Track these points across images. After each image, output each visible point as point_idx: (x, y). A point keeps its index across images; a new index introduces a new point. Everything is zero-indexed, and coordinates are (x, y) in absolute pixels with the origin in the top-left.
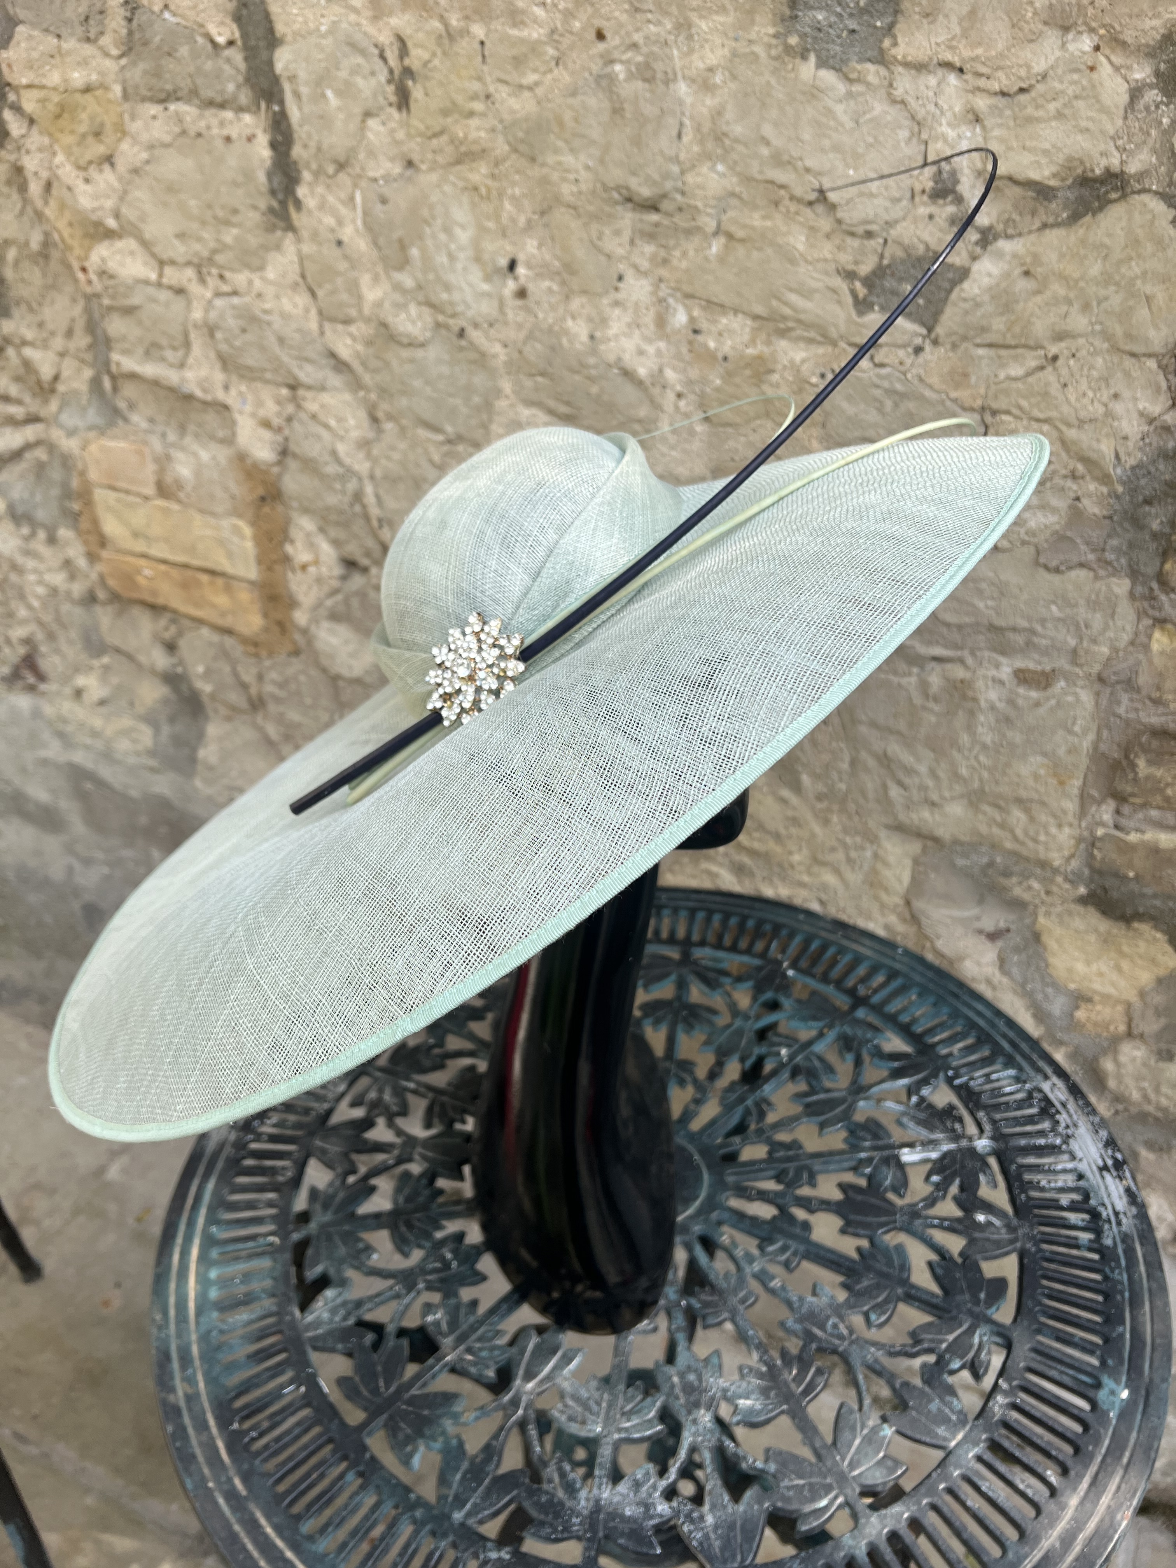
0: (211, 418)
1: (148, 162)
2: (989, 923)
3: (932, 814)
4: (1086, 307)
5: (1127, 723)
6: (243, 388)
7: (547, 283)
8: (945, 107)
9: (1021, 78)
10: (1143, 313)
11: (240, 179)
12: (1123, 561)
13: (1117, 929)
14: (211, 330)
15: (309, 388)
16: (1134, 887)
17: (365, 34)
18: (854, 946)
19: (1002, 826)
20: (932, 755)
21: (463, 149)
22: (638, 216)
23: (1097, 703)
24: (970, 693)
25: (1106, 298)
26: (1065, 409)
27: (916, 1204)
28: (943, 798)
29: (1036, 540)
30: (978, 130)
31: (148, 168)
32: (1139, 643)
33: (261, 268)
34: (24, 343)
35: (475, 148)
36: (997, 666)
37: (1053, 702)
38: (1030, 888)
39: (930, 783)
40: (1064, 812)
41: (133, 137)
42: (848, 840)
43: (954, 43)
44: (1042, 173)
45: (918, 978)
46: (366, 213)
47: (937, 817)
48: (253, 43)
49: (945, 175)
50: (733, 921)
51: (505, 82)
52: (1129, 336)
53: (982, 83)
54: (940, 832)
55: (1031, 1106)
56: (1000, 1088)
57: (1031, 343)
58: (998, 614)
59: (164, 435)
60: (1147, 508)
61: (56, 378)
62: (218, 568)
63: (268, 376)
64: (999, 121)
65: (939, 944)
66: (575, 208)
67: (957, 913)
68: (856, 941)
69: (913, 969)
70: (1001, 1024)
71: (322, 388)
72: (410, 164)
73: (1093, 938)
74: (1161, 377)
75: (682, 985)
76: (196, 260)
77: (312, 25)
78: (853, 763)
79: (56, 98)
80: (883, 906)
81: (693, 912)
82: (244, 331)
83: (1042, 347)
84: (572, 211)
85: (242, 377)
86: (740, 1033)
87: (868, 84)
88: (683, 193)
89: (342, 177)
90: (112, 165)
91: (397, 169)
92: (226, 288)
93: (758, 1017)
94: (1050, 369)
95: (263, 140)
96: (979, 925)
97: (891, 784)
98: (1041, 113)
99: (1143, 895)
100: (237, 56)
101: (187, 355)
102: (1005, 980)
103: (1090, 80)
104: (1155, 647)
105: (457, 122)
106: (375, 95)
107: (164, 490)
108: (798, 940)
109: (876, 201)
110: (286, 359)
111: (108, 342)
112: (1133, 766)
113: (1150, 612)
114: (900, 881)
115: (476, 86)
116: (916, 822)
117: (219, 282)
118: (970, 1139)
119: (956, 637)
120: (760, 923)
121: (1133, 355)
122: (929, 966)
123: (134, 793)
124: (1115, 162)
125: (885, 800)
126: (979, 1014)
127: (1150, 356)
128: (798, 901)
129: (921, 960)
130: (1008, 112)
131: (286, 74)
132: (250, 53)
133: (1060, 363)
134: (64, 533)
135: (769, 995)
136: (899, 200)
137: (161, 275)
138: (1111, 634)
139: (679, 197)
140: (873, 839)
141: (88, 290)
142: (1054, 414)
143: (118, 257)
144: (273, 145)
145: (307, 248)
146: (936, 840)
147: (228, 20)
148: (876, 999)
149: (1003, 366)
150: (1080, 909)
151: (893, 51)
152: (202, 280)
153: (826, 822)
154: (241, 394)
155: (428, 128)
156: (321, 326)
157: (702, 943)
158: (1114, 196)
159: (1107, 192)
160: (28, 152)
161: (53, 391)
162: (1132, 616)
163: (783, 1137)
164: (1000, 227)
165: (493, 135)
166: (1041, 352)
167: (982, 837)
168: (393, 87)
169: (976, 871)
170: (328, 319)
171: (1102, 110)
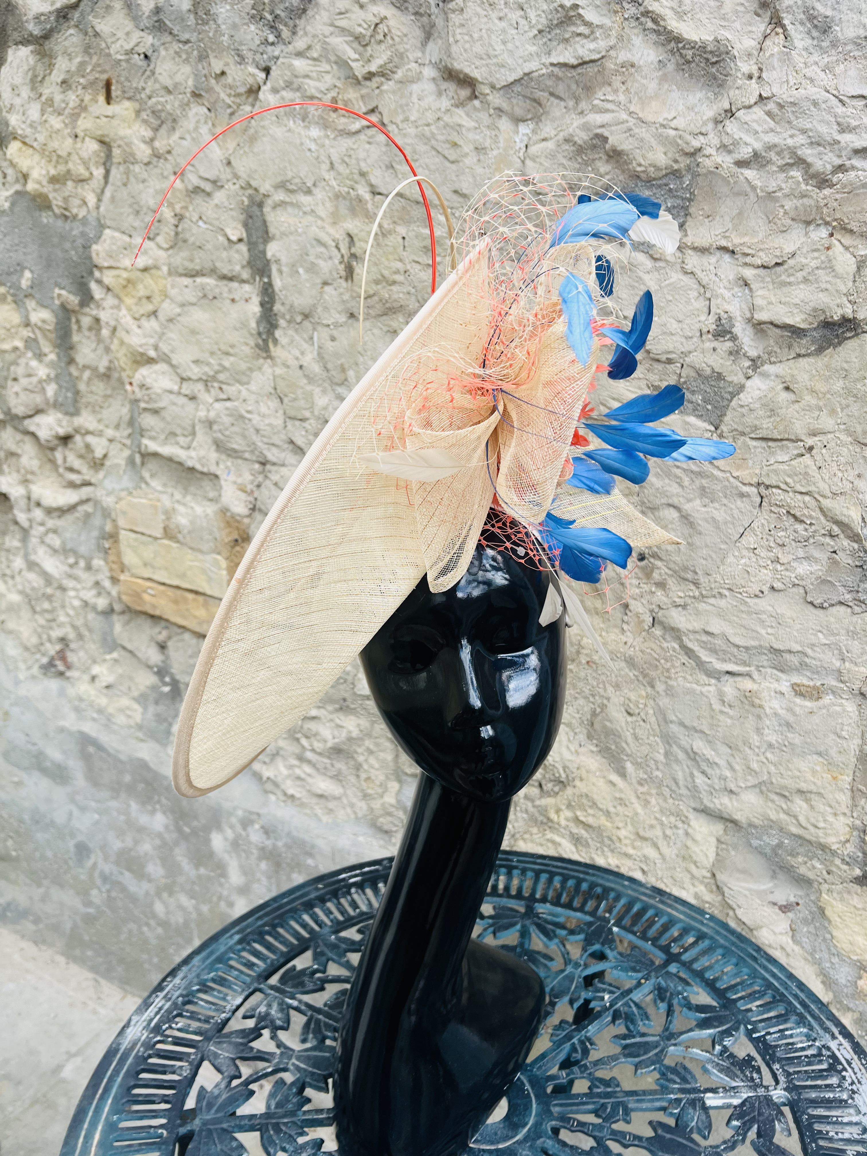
0: (206, 484)
1: (179, 315)
2: (781, 897)
3: (731, 799)
4: (833, 412)
6: (229, 464)
8: (723, 277)
9: (776, 256)
11: (238, 325)
14: (210, 424)
15: (274, 464)
17: (327, 233)
18: (669, 910)
19: (788, 813)
20: (729, 751)
21: (388, 305)
23: (860, 713)
24: (757, 701)
25: (848, 406)
26: (822, 485)
27: (718, 1147)
28: (739, 787)
29: (804, 583)
30: (747, 291)
31: (179, 318)
33: (248, 383)
34: (88, 432)
35: (395, 305)
36: (778, 681)
37: (824, 711)
38: (814, 868)
39: (728, 773)
40: (839, 803)
41: (171, 299)
42: (664, 819)
43: (727, 234)
44: (796, 320)
45: (722, 941)
46: (320, 347)
47: (735, 803)
48: (254, 239)
49: (723, 321)
50: (571, 883)
51: (417, 262)
53: (748, 260)
54: (737, 816)
55: (820, 1062)
56: (792, 1044)
57: (793, 437)
58: (776, 639)
59: (172, 495)
61: (105, 456)
62: (201, 590)
63: (247, 455)
64: (762, 285)
65: (740, 913)
67: (752, 886)
68: (670, 906)
69: (718, 933)
70: (793, 986)
71: (283, 465)
72: (352, 316)
75: (524, 934)
76: (204, 378)
77: (292, 228)
78: (667, 754)
79: (125, 275)
80: (693, 877)
81: (537, 874)
82: (233, 425)
83: (802, 441)
85: (229, 456)
86: (570, 978)
87: (666, 261)
89: (306, 323)
90: (156, 317)
91: (343, 318)
92: (223, 396)
93: (586, 966)
94: (808, 456)
95: (256, 300)
96: (772, 898)
97: (696, 773)
98: (792, 279)
100: (243, 248)
101: (193, 440)
102: (797, 948)
103: (827, 256)
105: (384, 287)
106: (330, 272)
107: (169, 533)
108: (623, 901)
109: (673, 337)
110: (260, 444)
111: (142, 433)
114: (706, 856)
115: (399, 265)
116: (719, 807)
117: (219, 392)
118: (767, 1088)
119: (745, 656)
120: (593, 886)
122: (733, 932)
123: (123, 758)
124: (848, 312)
125: (693, 787)
126: (774, 975)
128: (624, 870)
129: (725, 926)
130: (768, 279)
131: (273, 259)
132: (252, 245)
133: (814, 452)
134: (98, 562)
135: (597, 947)
136: (691, 338)
137: (180, 388)
140: (685, 821)
141: (132, 397)
142: (812, 488)
143: (154, 376)
144: (262, 304)
145: (279, 371)
146: (734, 822)
147: (240, 226)
148: (686, 957)
149: (773, 454)
150: (857, 888)
151: (685, 240)
152: (208, 390)
153: (646, 803)
154: (227, 467)
156: (285, 423)
157: (544, 900)
158: (849, 335)
159: (843, 332)
160: (104, 309)
161: (102, 465)
163: (602, 1073)
164: (766, 356)
165: (408, 296)
166: (802, 444)
167: (772, 821)
168: (343, 266)
169: (768, 850)
170: (290, 418)
171: (836, 276)
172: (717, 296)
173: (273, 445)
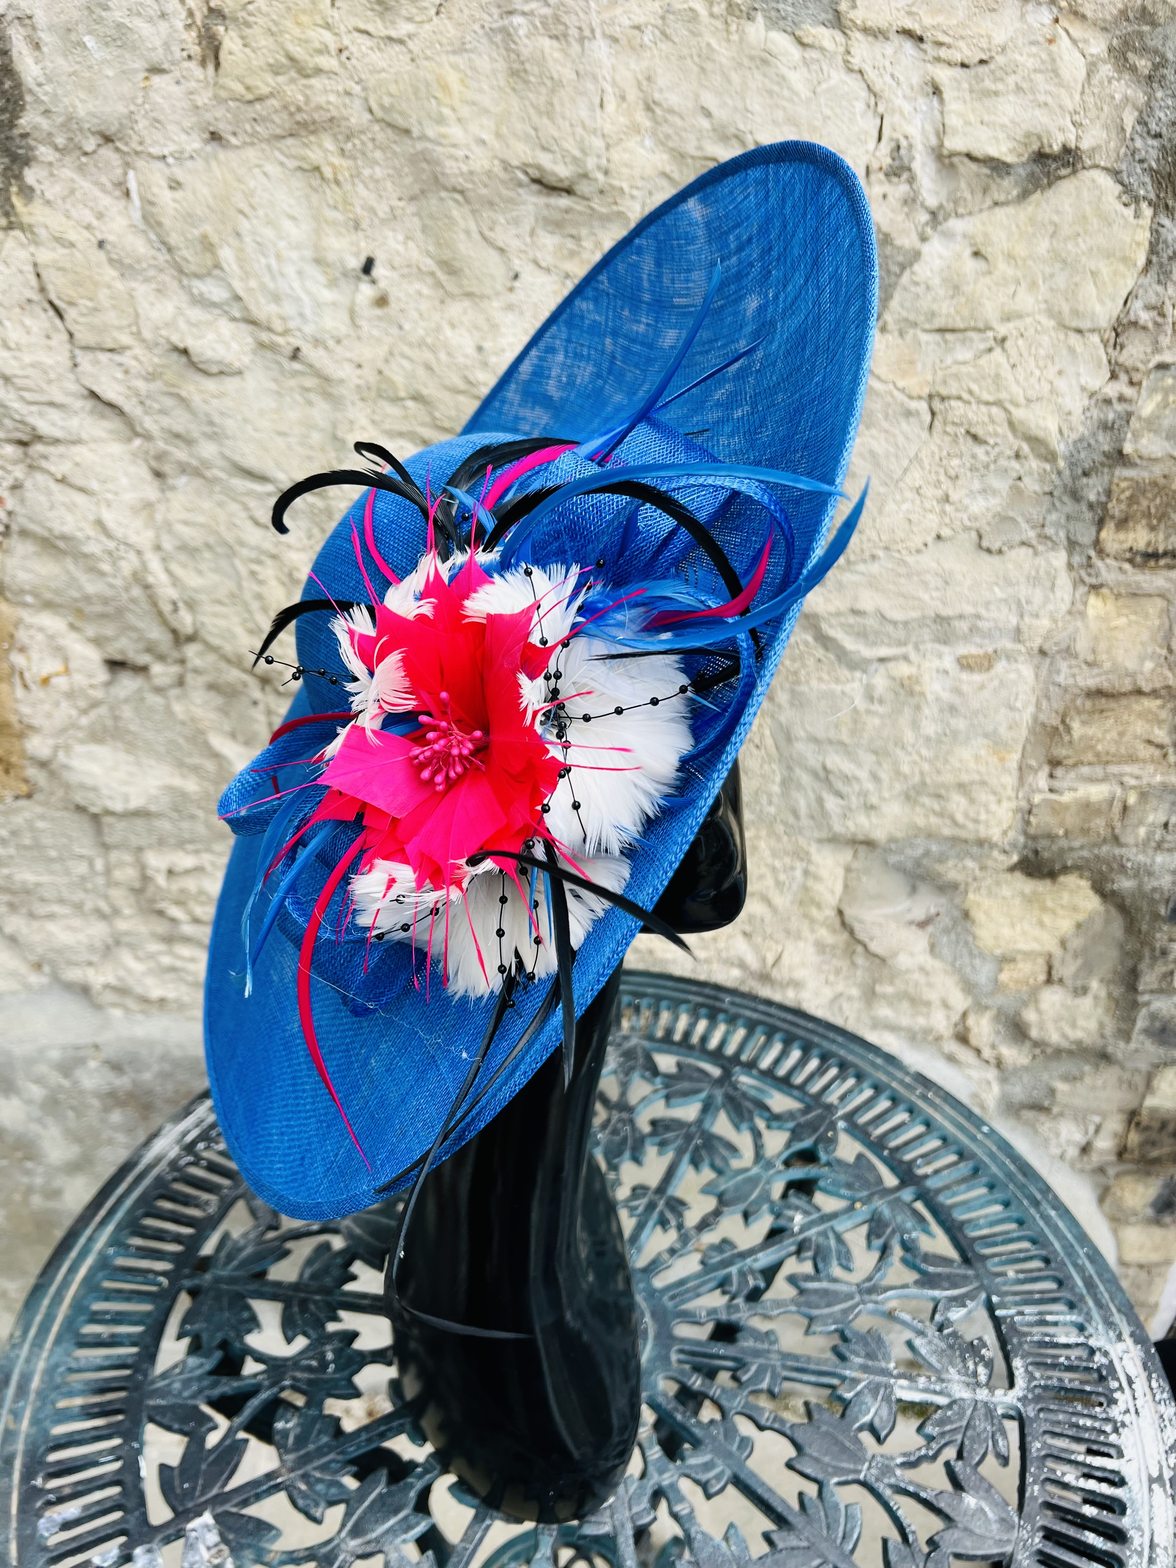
2: (919, 914)
3: (870, 818)
4: (1033, 285)
5: (1066, 690)
7: (417, 286)
8: (902, 79)
9: (982, 49)
10: (1089, 289)
12: (1062, 534)
13: (1042, 887)
15: (56, 441)
16: (1064, 843)
19: (941, 814)
20: (874, 758)
21: (298, 117)
22: (542, 200)
23: (1037, 676)
24: (917, 688)
25: (1052, 276)
26: (1014, 389)
28: (882, 799)
29: (979, 525)
30: (936, 103)
32: (1076, 612)
35: (319, 116)
36: (940, 656)
37: (996, 683)
38: (964, 868)
39: (870, 786)
40: (1004, 787)
42: (778, 864)
43: (914, 9)
44: (1001, 150)
46: (146, 203)
47: (874, 820)
49: (902, 152)
51: (366, 32)
52: (1075, 313)
53: (943, 53)
54: (880, 835)
57: (981, 325)
58: (943, 604)
60: (1085, 480)
64: (957, 94)
66: (462, 192)
67: (888, 910)
71: (77, 442)
72: (214, 137)
73: (1017, 901)
74: (1102, 352)
78: (785, 782)
80: (812, 921)
84: (458, 196)
87: (822, 49)
88: (606, 173)
89: (107, 152)
91: (194, 143)
94: (998, 351)
96: (909, 917)
97: (827, 796)
98: (1000, 87)
99: (1071, 849)
102: (937, 964)
103: (1050, 54)
104: (1091, 612)
105: (292, 81)
106: (167, 45)
110: (16, 405)
112: (1068, 729)
113: (1087, 579)
114: (833, 892)
116: (852, 829)
119: (901, 634)
121: (1079, 331)
124: (1071, 138)
125: (820, 814)
127: (1092, 331)
130: (965, 86)
133: (1008, 344)
138: (1050, 607)
139: (600, 177)
140: (804, 857)
142: (1003, 395)
145: (46, 254)
146: (869, 844)
149: (949, 350)
151: (852, 15)
155: (248, 88)
156: (73, 357)
158: (1063, 172)
159: (1058, 169)
162: (1069, 587)
164: (950, 206)
165: (347, 100)
166: (990, 334)
167: (919, 829)
168: (194, 34)
169: (909, 865)
170: (87, 348)
171: (1061, 85)
172: (893, 111)
173: (52, 404)
